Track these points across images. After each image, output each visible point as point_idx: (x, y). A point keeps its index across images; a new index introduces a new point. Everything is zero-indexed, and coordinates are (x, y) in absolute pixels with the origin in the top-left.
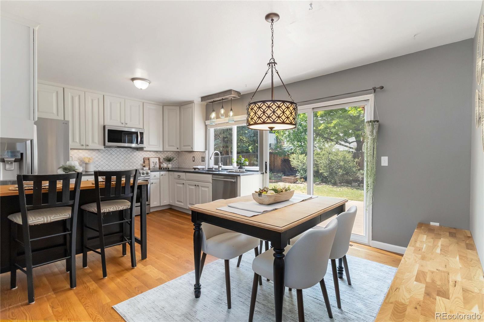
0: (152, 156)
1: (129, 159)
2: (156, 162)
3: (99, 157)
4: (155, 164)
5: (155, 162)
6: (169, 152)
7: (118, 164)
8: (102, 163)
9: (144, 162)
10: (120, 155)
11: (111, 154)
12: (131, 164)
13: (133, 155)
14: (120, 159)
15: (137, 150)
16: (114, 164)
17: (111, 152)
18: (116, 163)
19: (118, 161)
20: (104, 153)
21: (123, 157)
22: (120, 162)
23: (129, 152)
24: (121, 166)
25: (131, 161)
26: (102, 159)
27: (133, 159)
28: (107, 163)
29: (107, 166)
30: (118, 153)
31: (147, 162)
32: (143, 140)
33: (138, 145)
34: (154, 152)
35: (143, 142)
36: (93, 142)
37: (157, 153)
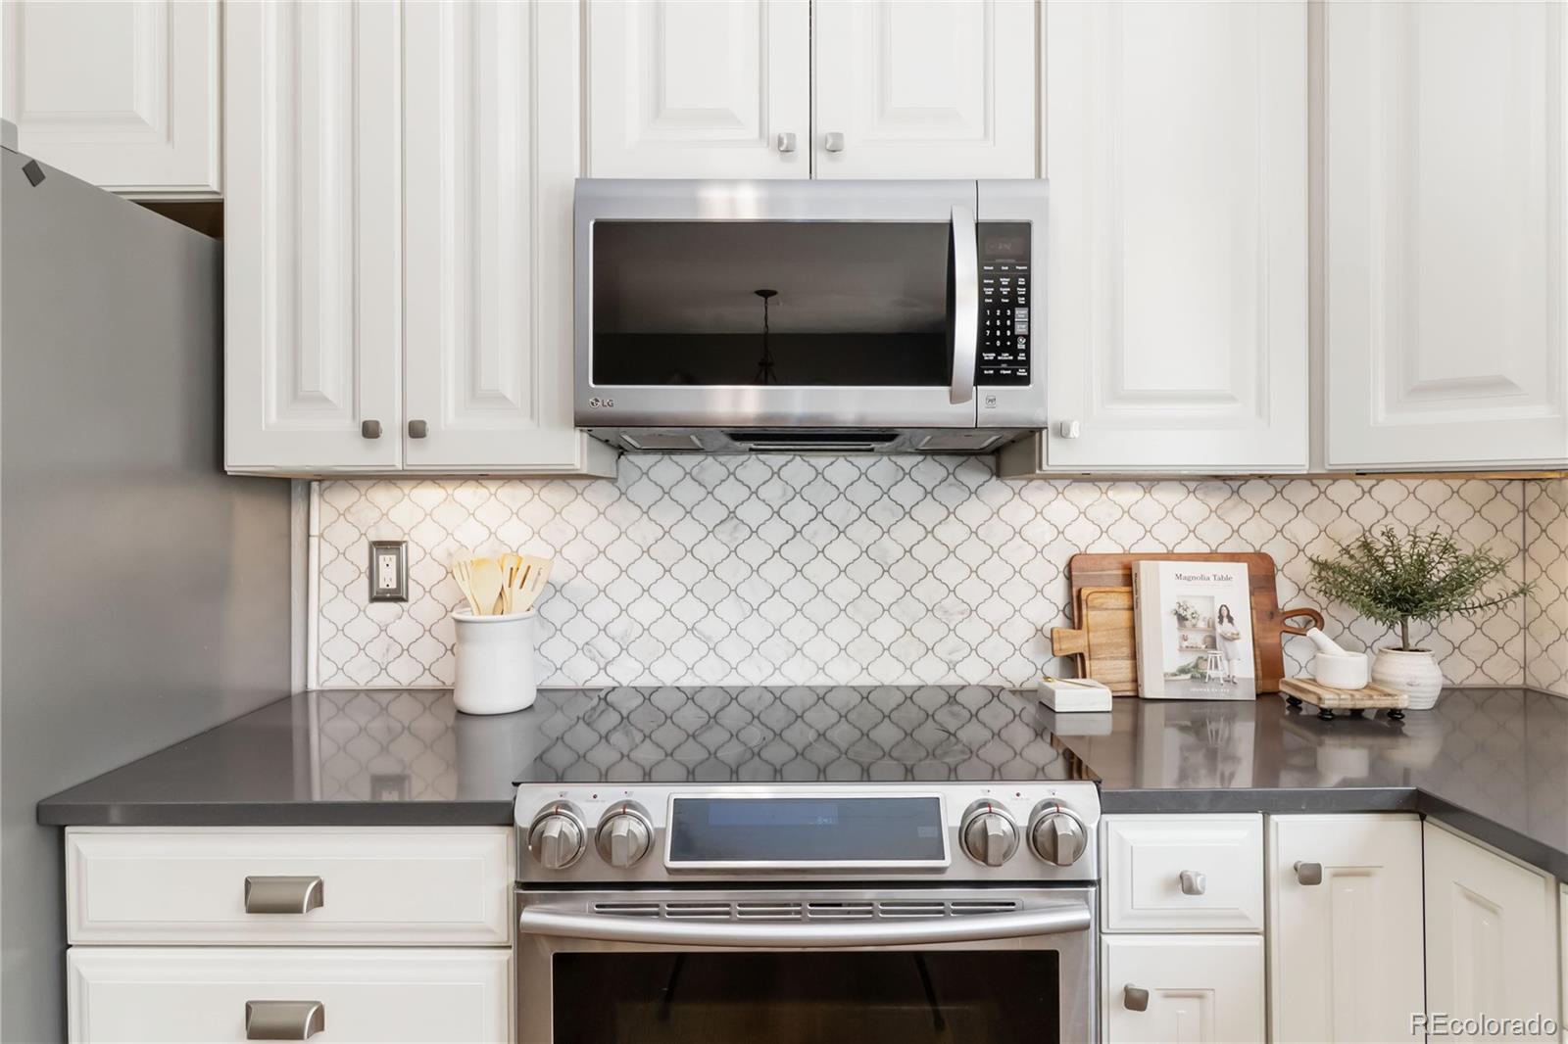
0: (1170, 536)
1: (909, 571)
2: (1225, 616)
3: (623, 552)
5: (1206, 612)
6: (1389, 491)
7: (799, 631)
8: (646, 611)
9: (1075, 610)
10: (821, 531)
11: (732, 514)
12: (929, 630)
13: (951, 532)
14: (821, 571)
15: (998, 473)
16: (754, 630)
17: (731, 493)
18: (776, 610)
19: (798, 590)
20: (668, 514)
21: (843, 552)
22: (820, 610)
23: (907, 493)
25: (929, 591)
26: (647, 571)
27: (951, 571)
28: (691, 611)
29: (691, 649)
30: (799, 512)
31: (1105, 612)
32: (1020, 329)
33: (954, 399)
34: (1192, 485)
35: (1027, 351)
36: (476, 393)
37: (1229, 503)
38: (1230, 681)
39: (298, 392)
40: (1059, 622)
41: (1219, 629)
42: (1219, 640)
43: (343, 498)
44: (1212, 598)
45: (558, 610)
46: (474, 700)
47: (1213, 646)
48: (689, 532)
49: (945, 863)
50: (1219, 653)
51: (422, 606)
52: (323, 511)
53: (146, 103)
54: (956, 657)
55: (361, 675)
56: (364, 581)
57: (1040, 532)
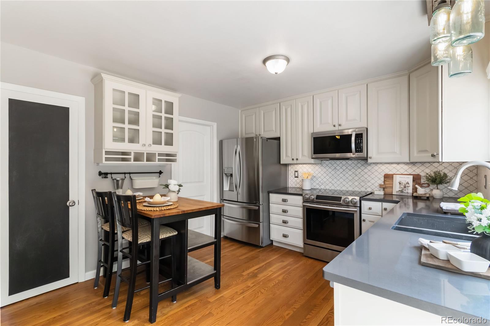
0: (402, 171)
1: (359, 176)
2: (408, 183)
3: (322, 172)
4: (405, 187)
5: (404, 182)
7: (344, 183)
8: (325, 180)
9: (385, 182)
11: (335, 168)
12: (363, 184)
13: (366, 171)
14: (347, 175)
16: (338, 183)
17: (335, 165)
18: (341, 180)
19: (344, 178)
20: (327, 168)
21: (350, 173)
22: (347, 180)
23: (359, 165)
24: (347, 186)
25: (362, 178)
26: (325, 175)
27: (366, 176)
28: (330, 180)
29: (330, 185)
30: (344, 168)
31: (389, 182)
32: (362, 146)
33: (353, 155)
34: (406, 164)
35: (362, 149)
36: (303, 155)
37: (413, 167)
38: (408, 193)
39: (287, 156)
40: (383, 184)
41: (406, 185)
42: (406, 187)
43: (292, 166)
44: (406, 181)
45: (315, 179)
46: (304, 188)
47: (405, 188)
48: (330, 170)
49: (341, 202)
50: (406, 189)
51: (300, 178)
52: (290, 168)
53: (274, 129)
54: (367, 188)
55: (294, 186)
56: (294, 175)
57: (380, 171)
